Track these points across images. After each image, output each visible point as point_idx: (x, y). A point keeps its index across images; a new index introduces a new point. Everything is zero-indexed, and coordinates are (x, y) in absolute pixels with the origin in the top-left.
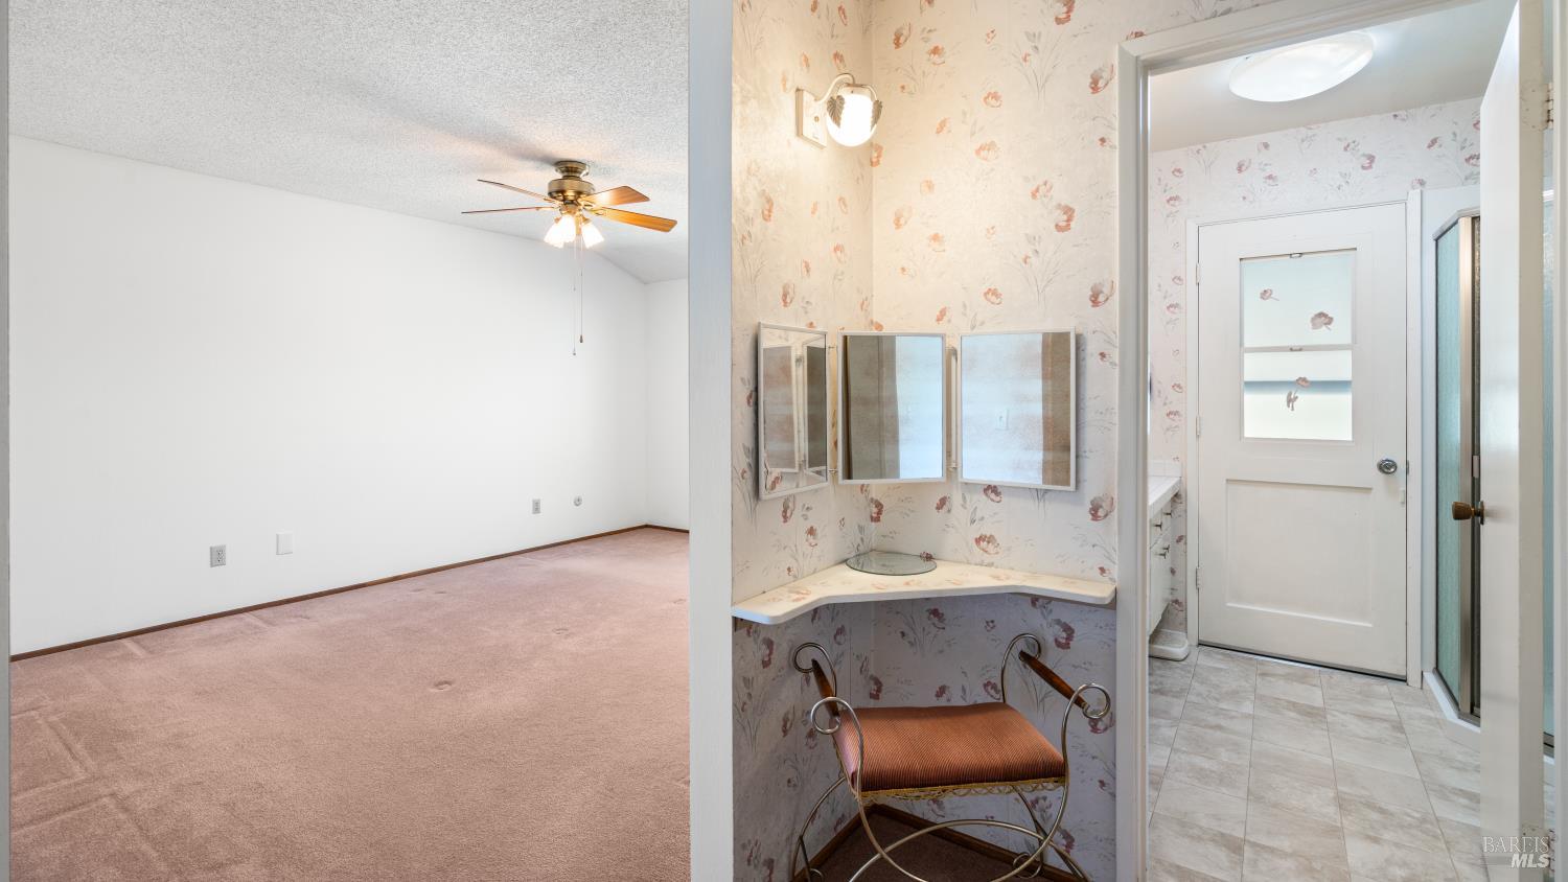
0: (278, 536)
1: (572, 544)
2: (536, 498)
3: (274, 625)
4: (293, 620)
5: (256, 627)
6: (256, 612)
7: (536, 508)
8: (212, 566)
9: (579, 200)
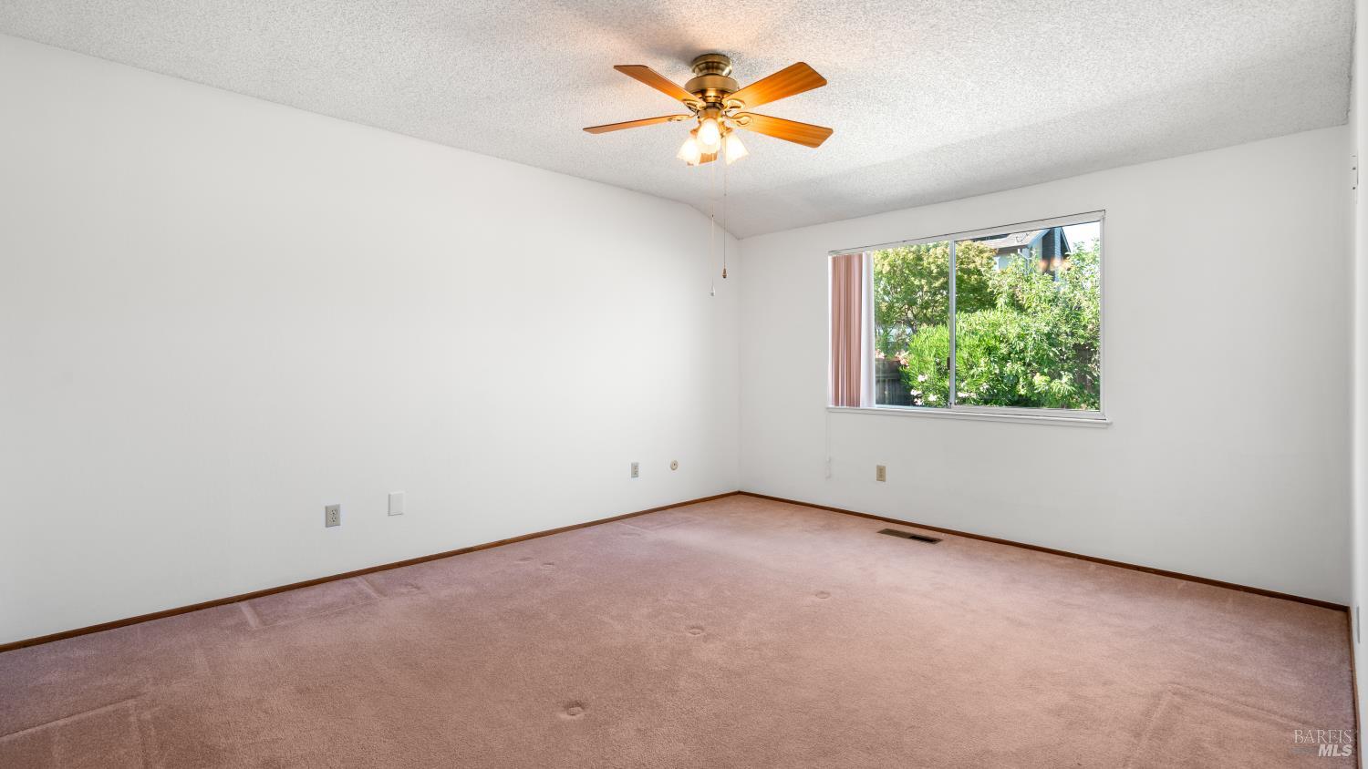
0: (389, 496)
1: (669, 511)
2: (635, 461)
3: (385, 596)
4: (404, 590)
5: (368, 597)
6: (369, 575)
7: (635, 472)
8: (327, 526)
9: (724, 102)
